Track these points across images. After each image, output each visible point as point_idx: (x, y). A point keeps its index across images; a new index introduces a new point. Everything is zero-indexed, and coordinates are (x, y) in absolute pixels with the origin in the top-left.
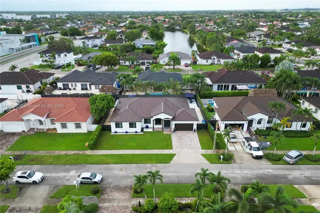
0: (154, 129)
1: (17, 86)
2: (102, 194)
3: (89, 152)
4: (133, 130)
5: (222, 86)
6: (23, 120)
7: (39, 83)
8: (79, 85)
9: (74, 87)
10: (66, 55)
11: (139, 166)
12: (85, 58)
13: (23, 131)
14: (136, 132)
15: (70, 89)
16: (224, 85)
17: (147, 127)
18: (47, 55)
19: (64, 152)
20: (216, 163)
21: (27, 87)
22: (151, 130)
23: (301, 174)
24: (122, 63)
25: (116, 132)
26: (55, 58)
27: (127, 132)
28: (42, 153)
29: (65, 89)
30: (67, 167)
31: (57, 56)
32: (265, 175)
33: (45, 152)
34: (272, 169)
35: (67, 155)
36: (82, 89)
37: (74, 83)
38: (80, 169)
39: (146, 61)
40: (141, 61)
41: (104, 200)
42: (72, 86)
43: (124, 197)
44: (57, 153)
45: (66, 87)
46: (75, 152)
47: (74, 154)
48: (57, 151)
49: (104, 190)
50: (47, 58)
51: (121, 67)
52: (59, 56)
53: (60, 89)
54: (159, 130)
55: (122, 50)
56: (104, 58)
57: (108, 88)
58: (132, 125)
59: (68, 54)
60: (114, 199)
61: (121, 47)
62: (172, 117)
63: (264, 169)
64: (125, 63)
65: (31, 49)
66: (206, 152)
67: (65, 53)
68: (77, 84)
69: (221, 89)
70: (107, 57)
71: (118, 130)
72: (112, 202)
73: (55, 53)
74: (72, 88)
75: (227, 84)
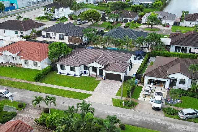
0: (89, 75)
1: (15, 32)
2: (24, 109)
3: (34, 83)
4: (72, 73)
5: (180, 47)
6: (2, 55)
7: (31, 30)
8: (58, 35)
9: (54, 36)
10: (63, 10)
11: (59, 97)
12: (77, 13)
13: (2, 63)
14: (75, 75)
15: (51, 38)
16: (181, 46)
17: (85, 73)
18: (49, 9)
19: (18, 80)
20: (117, 106)
21: (22, 33)
22: (87, 75)
23: (183, 128)
24: (107, 19)
25: (60, 73)
26: (54, 12)
27: (68, 74)
28: (5, 78)
29: (47, 37)
30: (15, 89)
31: (56, 10)
32: (150, 122)
33: (7, 78)
34: (161, 119)
35: (19, 82)
36: (60, 39)
37: (54, 33)
38: (21, 92)
39: (128, 19)
40: (124, 19)
41: (22, 112)
42: (53, 35)
43: (36, 114)
44: (14, 80)
45: (48, 36)
46: (25, 81)
47: (24, 82)
48: (14, 79)
49: (27, 107)
50: (48, 12)
51: (105, 23)
52: (58, 10)
53: (44, 37)
54: (94, 76)
55: (111, 7)
56: (88, 14)
57: (75, 39)
58: (73, 69)
59: (64, 9)
60: (29, 113)
61: (112, 4)
62: (103, 67)
63: (154, 118)
64: (109, 19)
65: (45, 3)
66: (118, 98)
67: (62, 8)
68: (56, 33)
69: (179, 51)
70: (90, 13)
71: (62, 71)
72: (26, 114)
73: (55, 7)
74: (52, 37)
75: (185, 46)
